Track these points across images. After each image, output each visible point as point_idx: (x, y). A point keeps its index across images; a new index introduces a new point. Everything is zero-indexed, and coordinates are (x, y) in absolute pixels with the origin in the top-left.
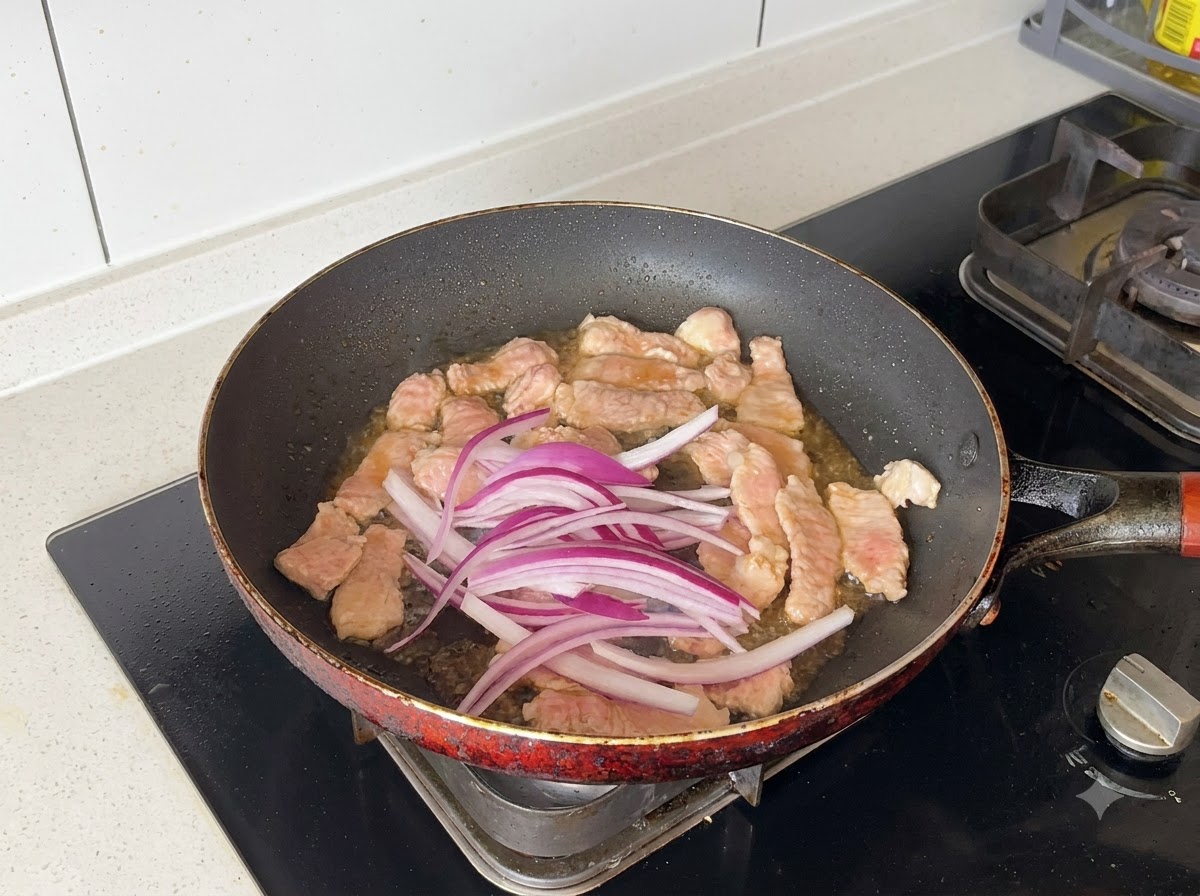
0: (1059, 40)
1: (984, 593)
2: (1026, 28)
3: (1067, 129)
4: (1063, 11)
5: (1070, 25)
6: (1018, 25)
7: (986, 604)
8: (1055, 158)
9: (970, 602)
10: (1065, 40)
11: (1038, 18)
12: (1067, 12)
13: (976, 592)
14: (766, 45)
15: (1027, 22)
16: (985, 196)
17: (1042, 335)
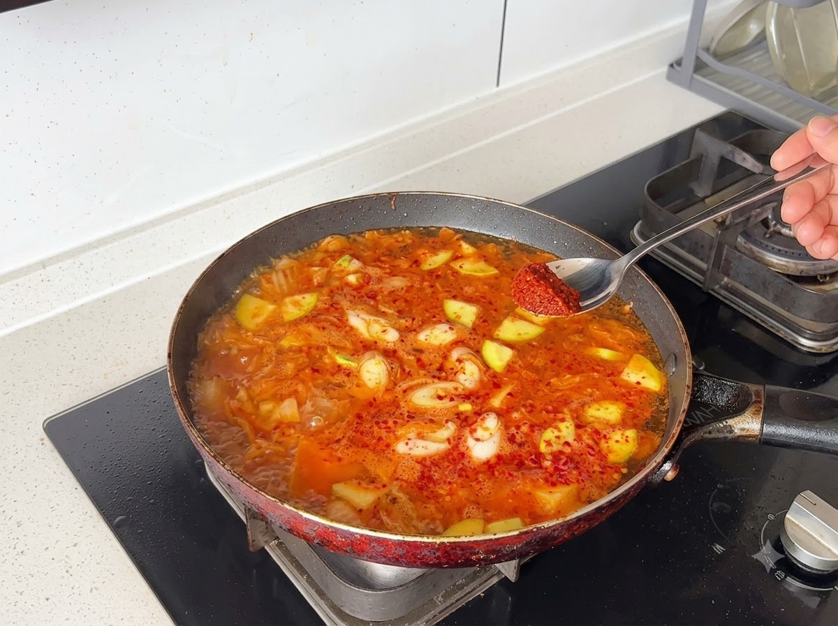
0: (692, 77)
1: (665, 460)
2: (671, 69)
3: (700, 136)
4: (694, 57)
5: (700, 67)
6: (665, 69)
7: (667, 466)
8: (692, 157)
9: (655, 464)
10: (697, 77)
11: (679, 63)
12: (697, 58)
13: (659, 458)
14: (502, 86)
15: (672, 65)
16: (648, 182)
17: (693, 276)
